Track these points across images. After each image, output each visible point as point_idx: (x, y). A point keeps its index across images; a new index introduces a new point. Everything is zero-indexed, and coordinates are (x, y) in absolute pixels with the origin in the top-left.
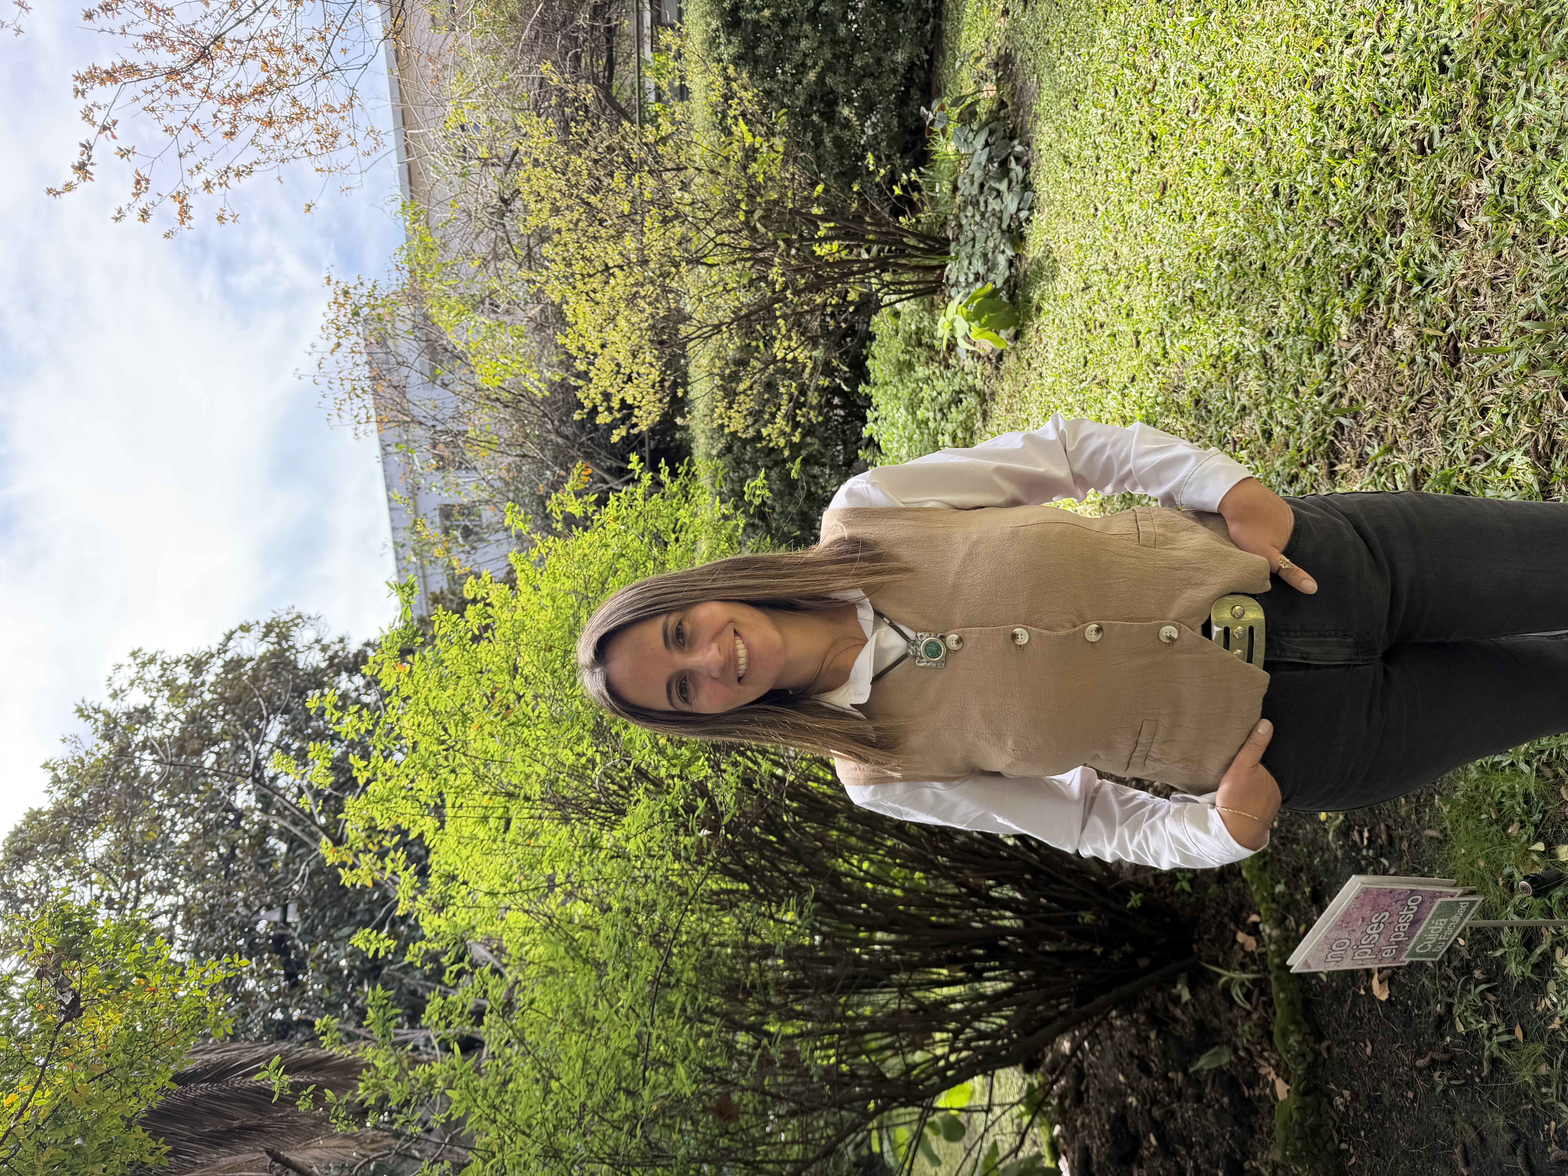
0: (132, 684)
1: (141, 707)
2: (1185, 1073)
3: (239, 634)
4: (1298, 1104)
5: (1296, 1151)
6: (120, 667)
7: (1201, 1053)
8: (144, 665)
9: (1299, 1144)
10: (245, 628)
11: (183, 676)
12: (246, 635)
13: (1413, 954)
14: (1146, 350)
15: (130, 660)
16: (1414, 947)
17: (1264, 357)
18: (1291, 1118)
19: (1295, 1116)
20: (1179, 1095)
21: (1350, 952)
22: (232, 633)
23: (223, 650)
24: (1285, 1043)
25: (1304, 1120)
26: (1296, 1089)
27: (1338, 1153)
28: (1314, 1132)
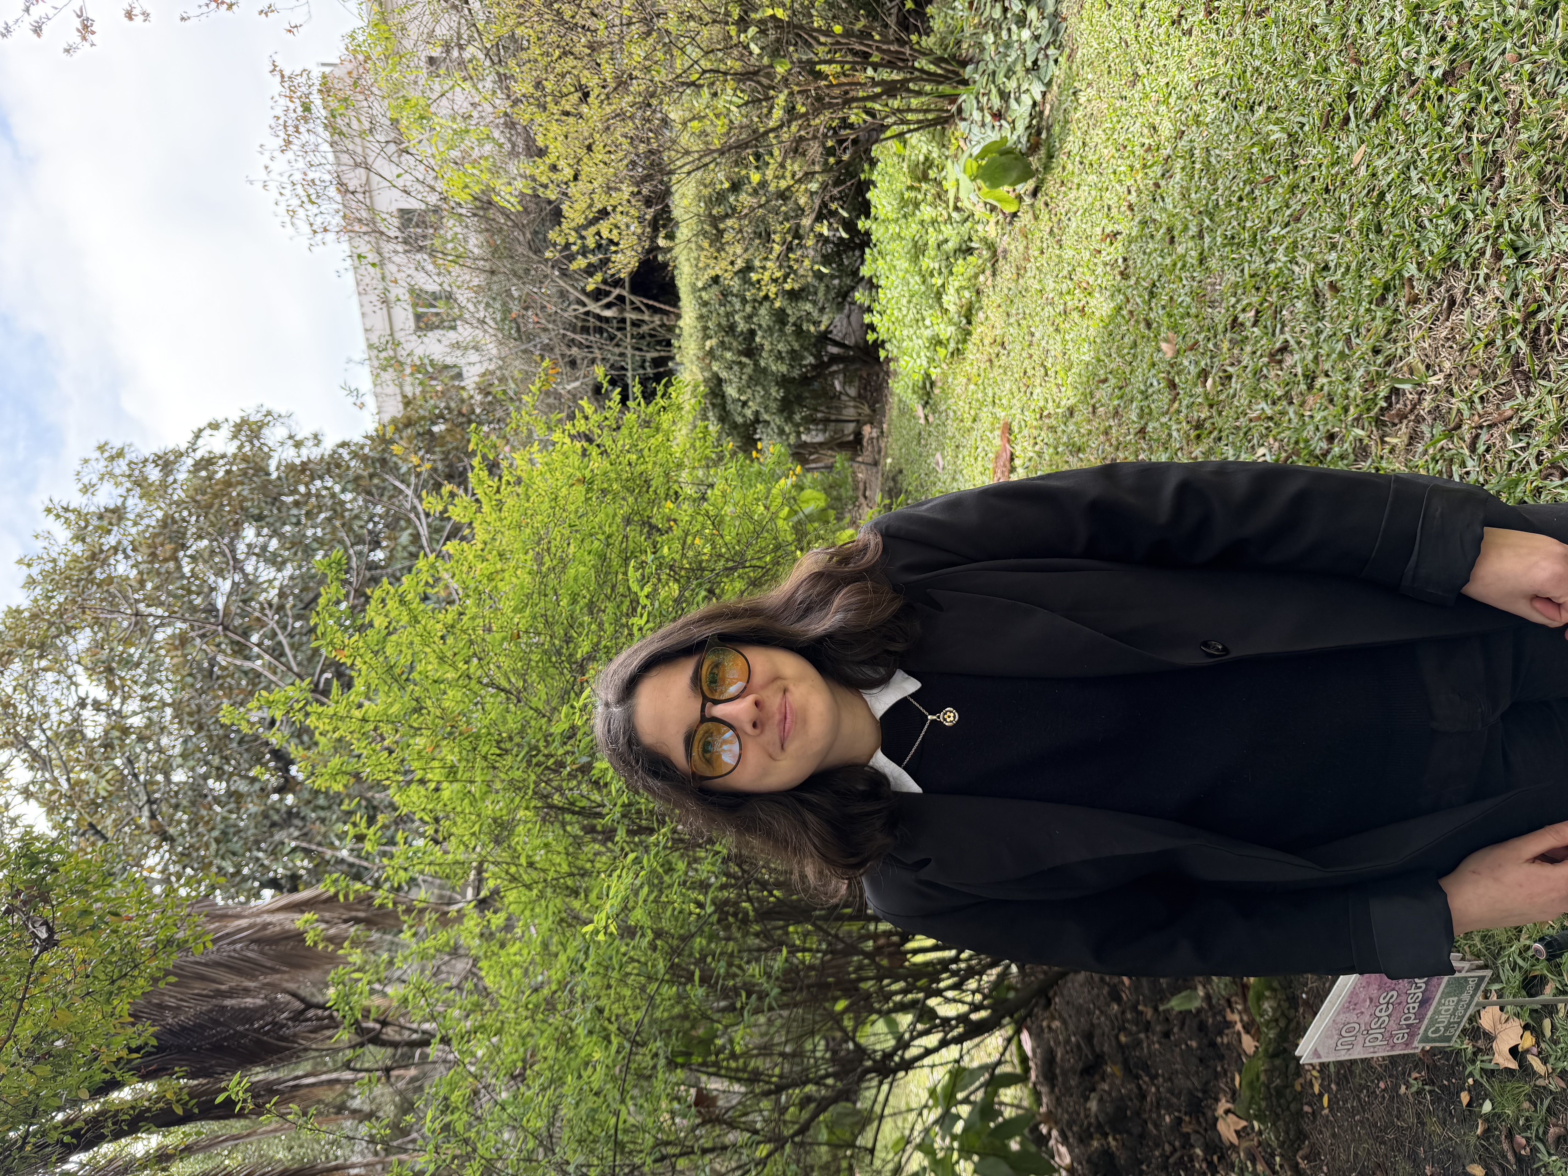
0: (102, 479)
1: (112, 506)
2: (1156, 1009)
3: (208, 432)
4: (1266, 1067)
5: (1259, 1110)
6: (86, 461)
7: (1173, 994)
8: (112, 458)
9: (1263, 1104)
10: (215, 426)
11: (154, 474)
12: (215, 432)
13: (1426, 1040)
14: (1180, 250)
15: (97, 454)
16: (1426, 1031)
17: (1317, 295)
18: (1258, 1078)
19: (1263, 1077)
20: (1147, 1027)
21: (1360, 1038)
22: (200, 431)
23: (193, 447)
24: (1259, 1007)
25: (1271, 1082)
26: (1266, 1050)
27: (1300, 1113)
28: (1280, 1093)
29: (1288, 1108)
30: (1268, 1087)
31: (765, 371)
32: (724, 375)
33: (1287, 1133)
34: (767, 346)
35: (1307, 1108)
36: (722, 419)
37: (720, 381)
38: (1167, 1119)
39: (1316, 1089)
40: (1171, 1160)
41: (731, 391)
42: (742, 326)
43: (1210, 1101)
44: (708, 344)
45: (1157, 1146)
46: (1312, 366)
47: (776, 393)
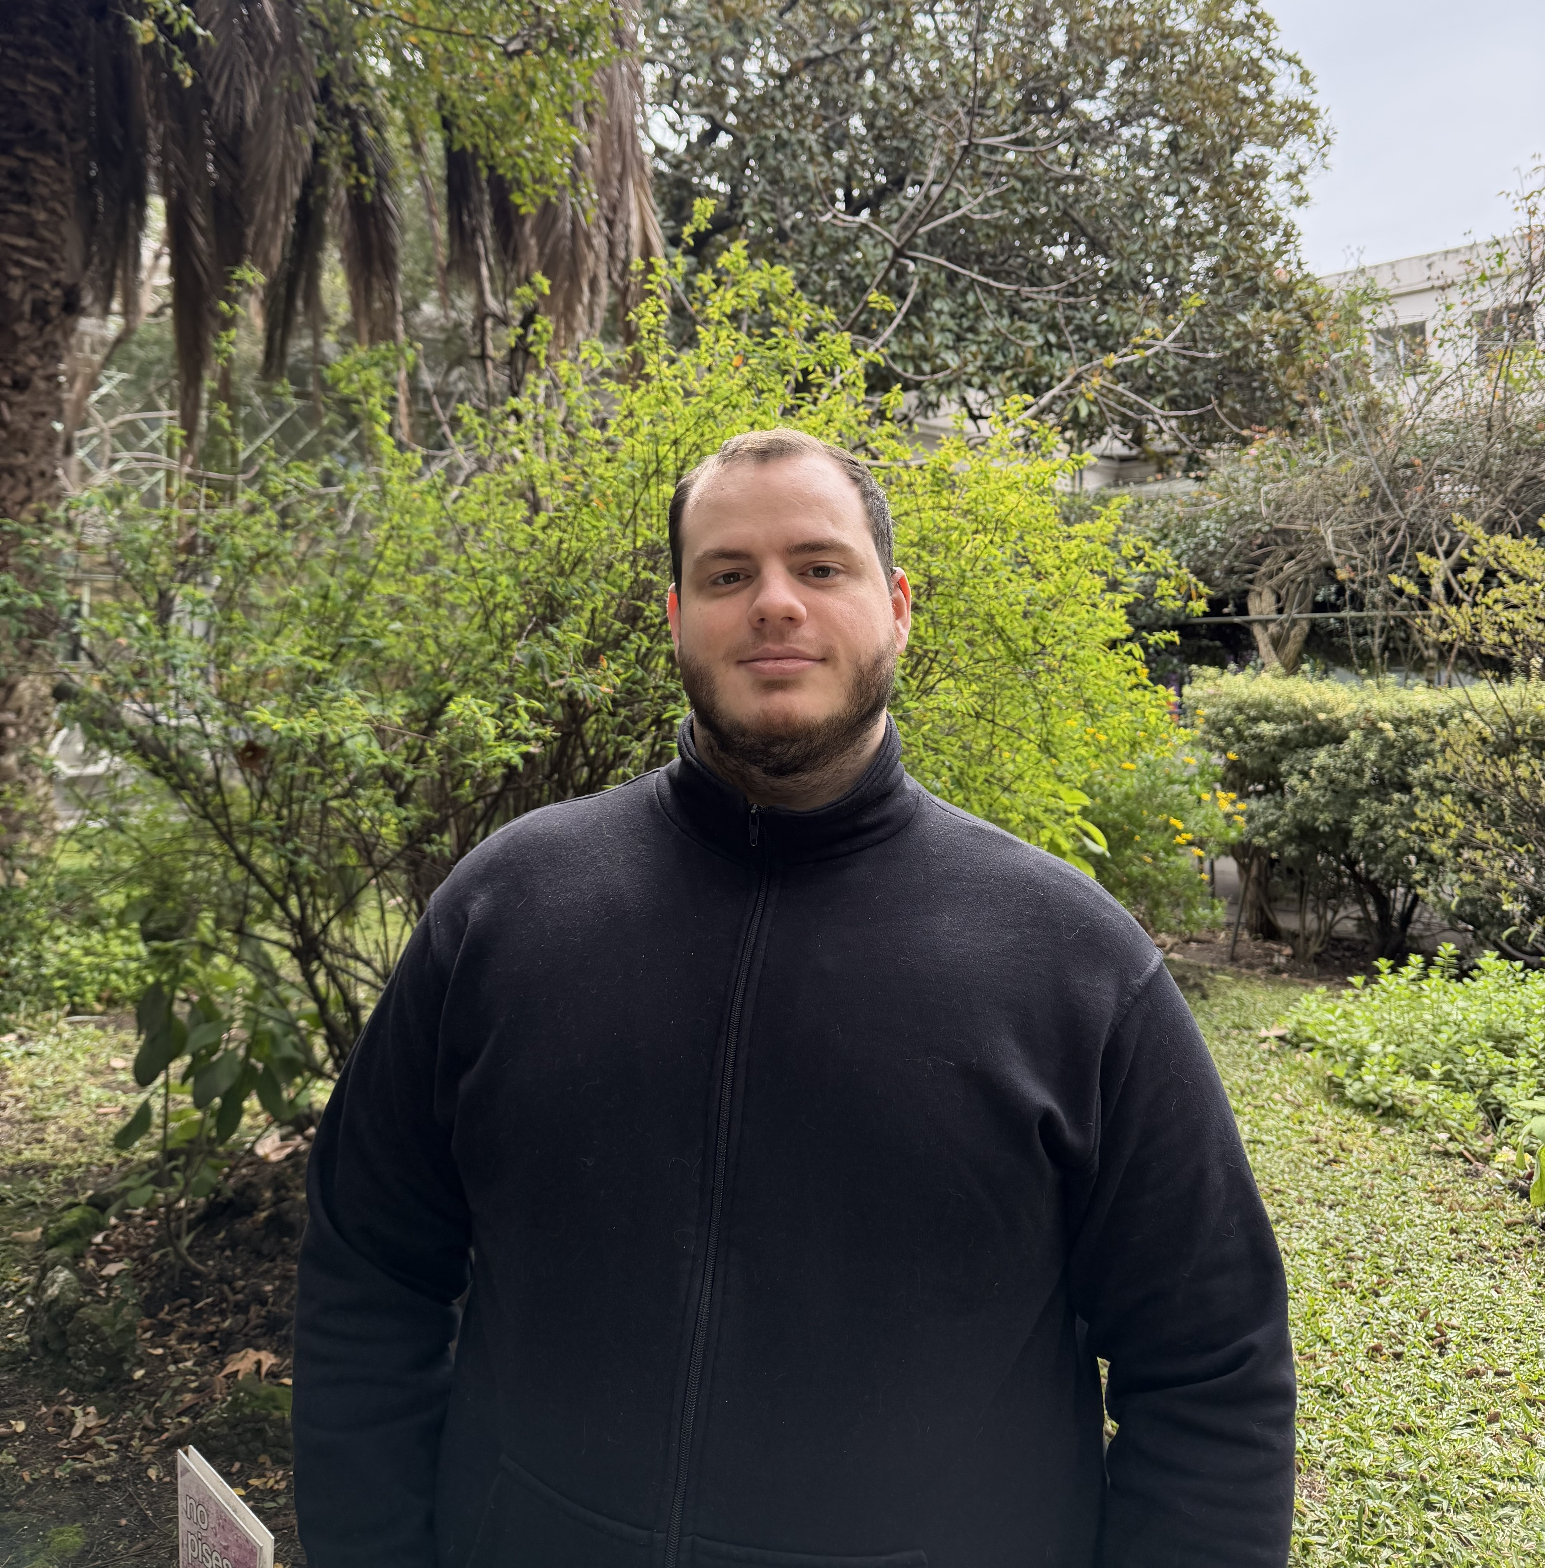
3: (1297, 71)
12: (1297, 79)
22: (1298, 63)
23: (1276, 56)
25: (271, 1424)
27: (234, 1457)
28: (259, 1433)
29: (241, 1442)
30: (266, 1419)
31: (1354, 805)
32: (1346, 747)
33: (215, 1437)
34: (1387, 809)
35: (237, 1465)
36: (1284, 742)
37: (1339, 739)
38: (269, 1288)
39: (254, 1482)
40: (226, 1288)
41: (1321, 757)
42: (1415, 774)
43: (275, 1345)
44: (1387, 726)
45: (246, 1271)
47: (1324, 820)
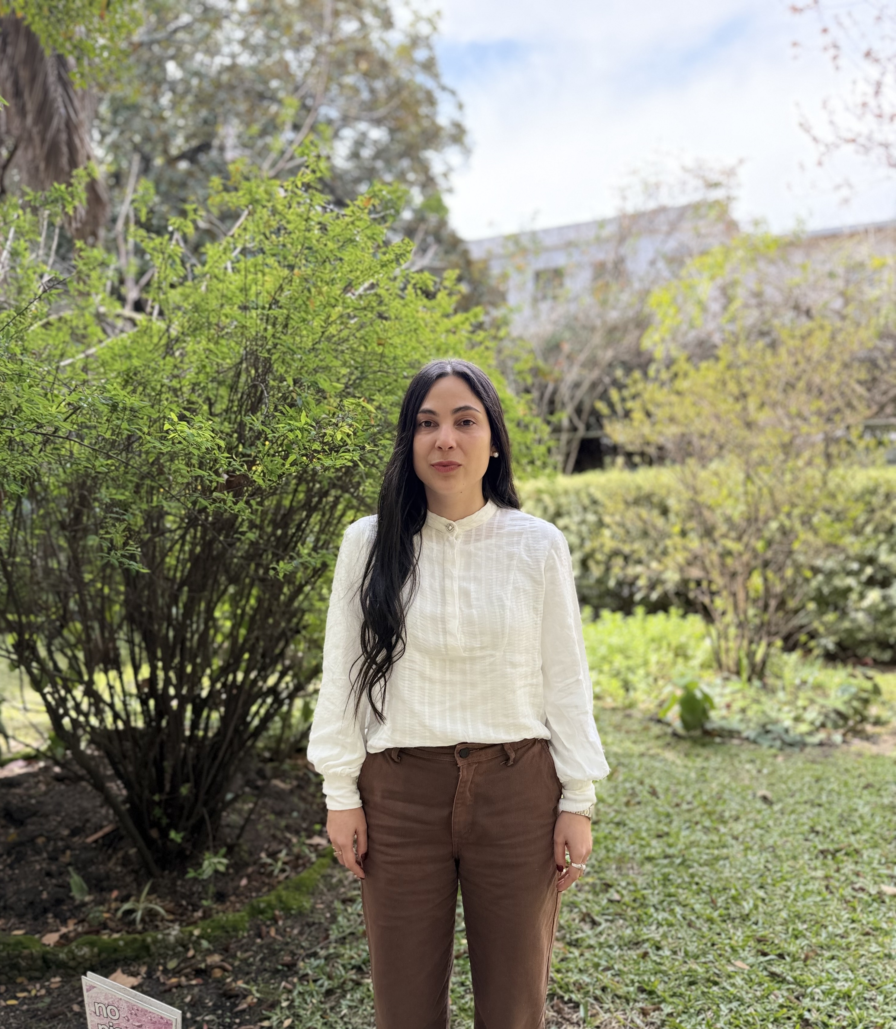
0: (414, 12)
1: (394, 19)
2: (70, 864)
3: (456, 101)
4: (35, 954)
7: (83, 877)
8: (431, 21)
10: (460, 106)
12: (455, 107)
18: (24, 948)
19: (26, 952)
20: (53, 858)
21: (106, 1021)
22: (457, 95)
24: (84, 945)
25: (23, 958)
26: (48, 952)
28: (14, 966)
30: (19, 956)
46: (585, 944)
